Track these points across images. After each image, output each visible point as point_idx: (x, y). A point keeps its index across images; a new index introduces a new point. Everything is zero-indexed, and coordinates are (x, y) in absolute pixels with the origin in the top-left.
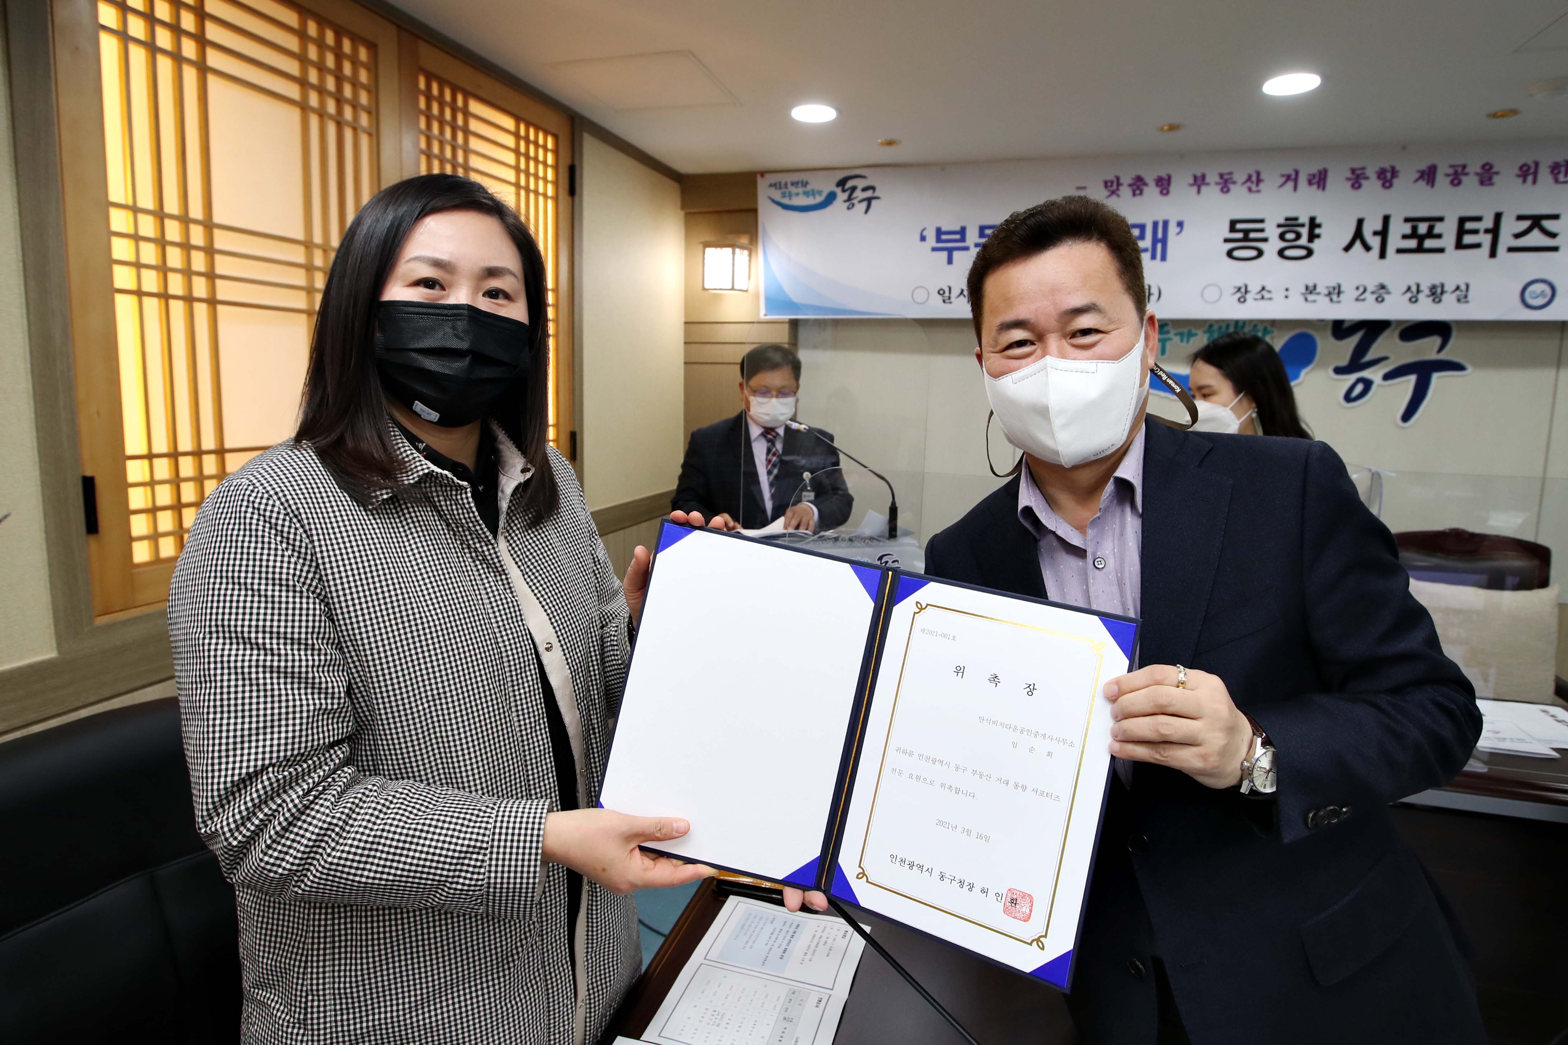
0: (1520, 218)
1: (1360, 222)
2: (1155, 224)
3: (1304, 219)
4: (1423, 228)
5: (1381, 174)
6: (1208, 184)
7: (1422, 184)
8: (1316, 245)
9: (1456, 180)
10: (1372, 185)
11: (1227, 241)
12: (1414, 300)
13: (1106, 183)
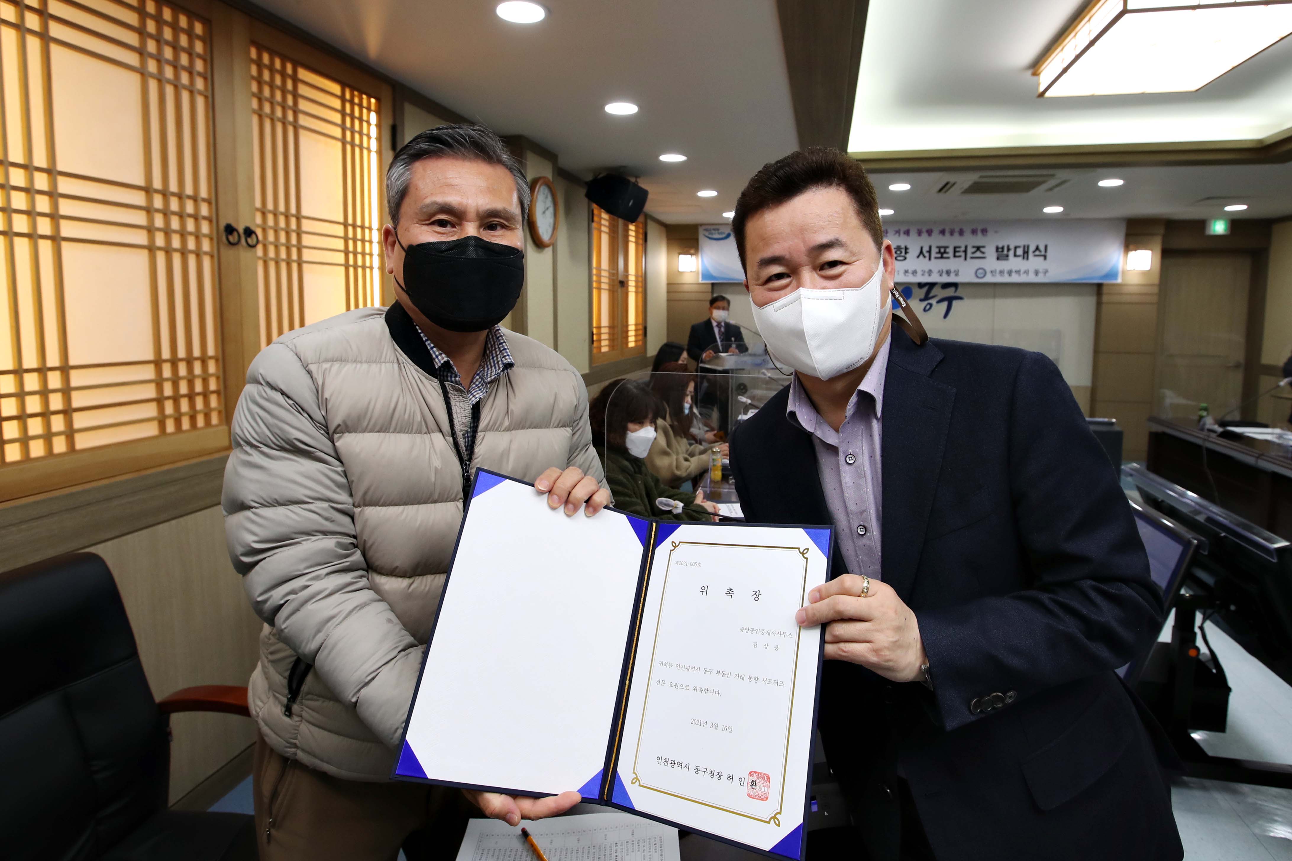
0: (974, 247)
1: (922, 248)
3: (903, 246)
4: (942, 250)
5: (927, 231)
7: (941, 236)
8: (907, 256)
9: (952, 233)
10: (925, 235)
12: (941, 275)
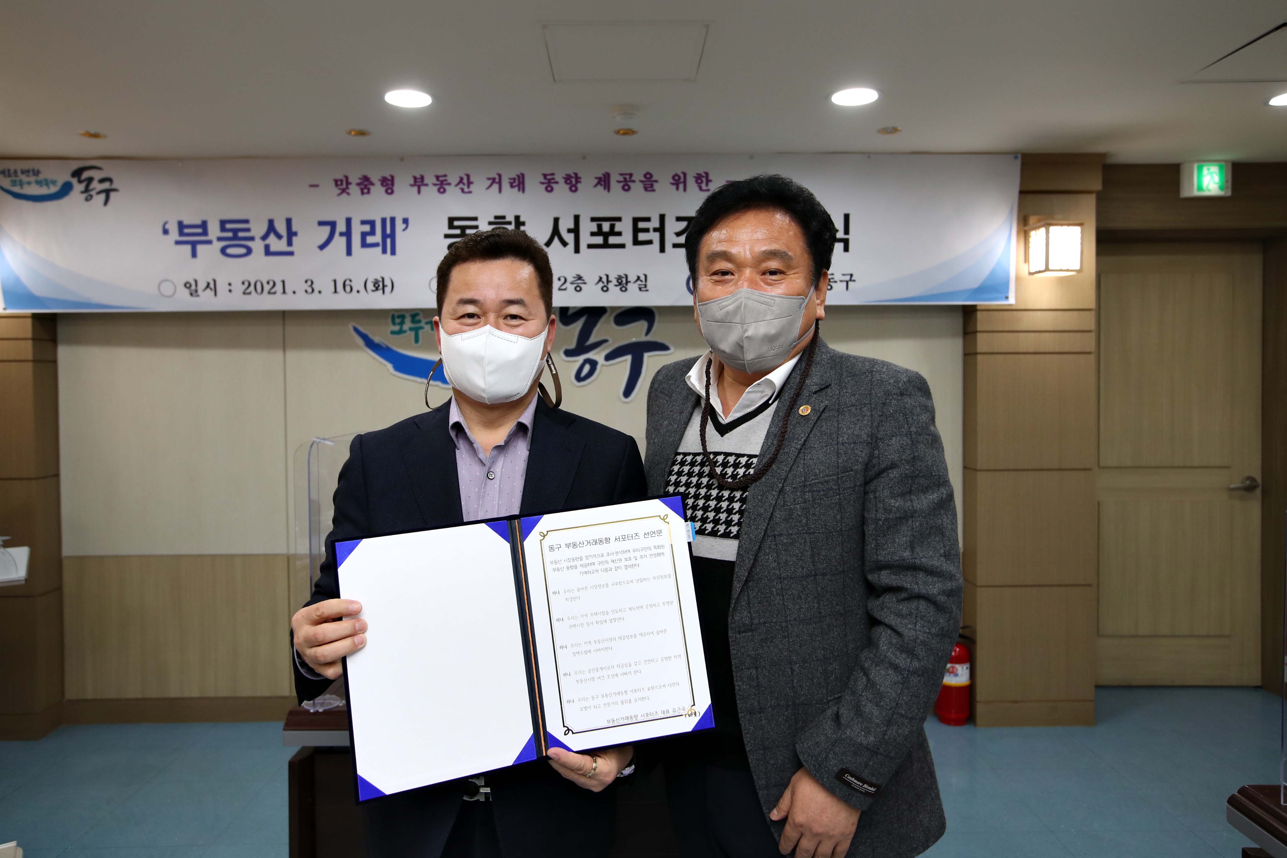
0: (679, 219)
1: (556, 220)
2: (384, 221)
3: (510, 218)
4: (606, 227)
5: (567, 179)
6: (427, 185)
7: (600, 188)
9: (626, 186)
10: (561, 188)
11: (447, 236)
12: (605, 289)
13: (336, 181)
